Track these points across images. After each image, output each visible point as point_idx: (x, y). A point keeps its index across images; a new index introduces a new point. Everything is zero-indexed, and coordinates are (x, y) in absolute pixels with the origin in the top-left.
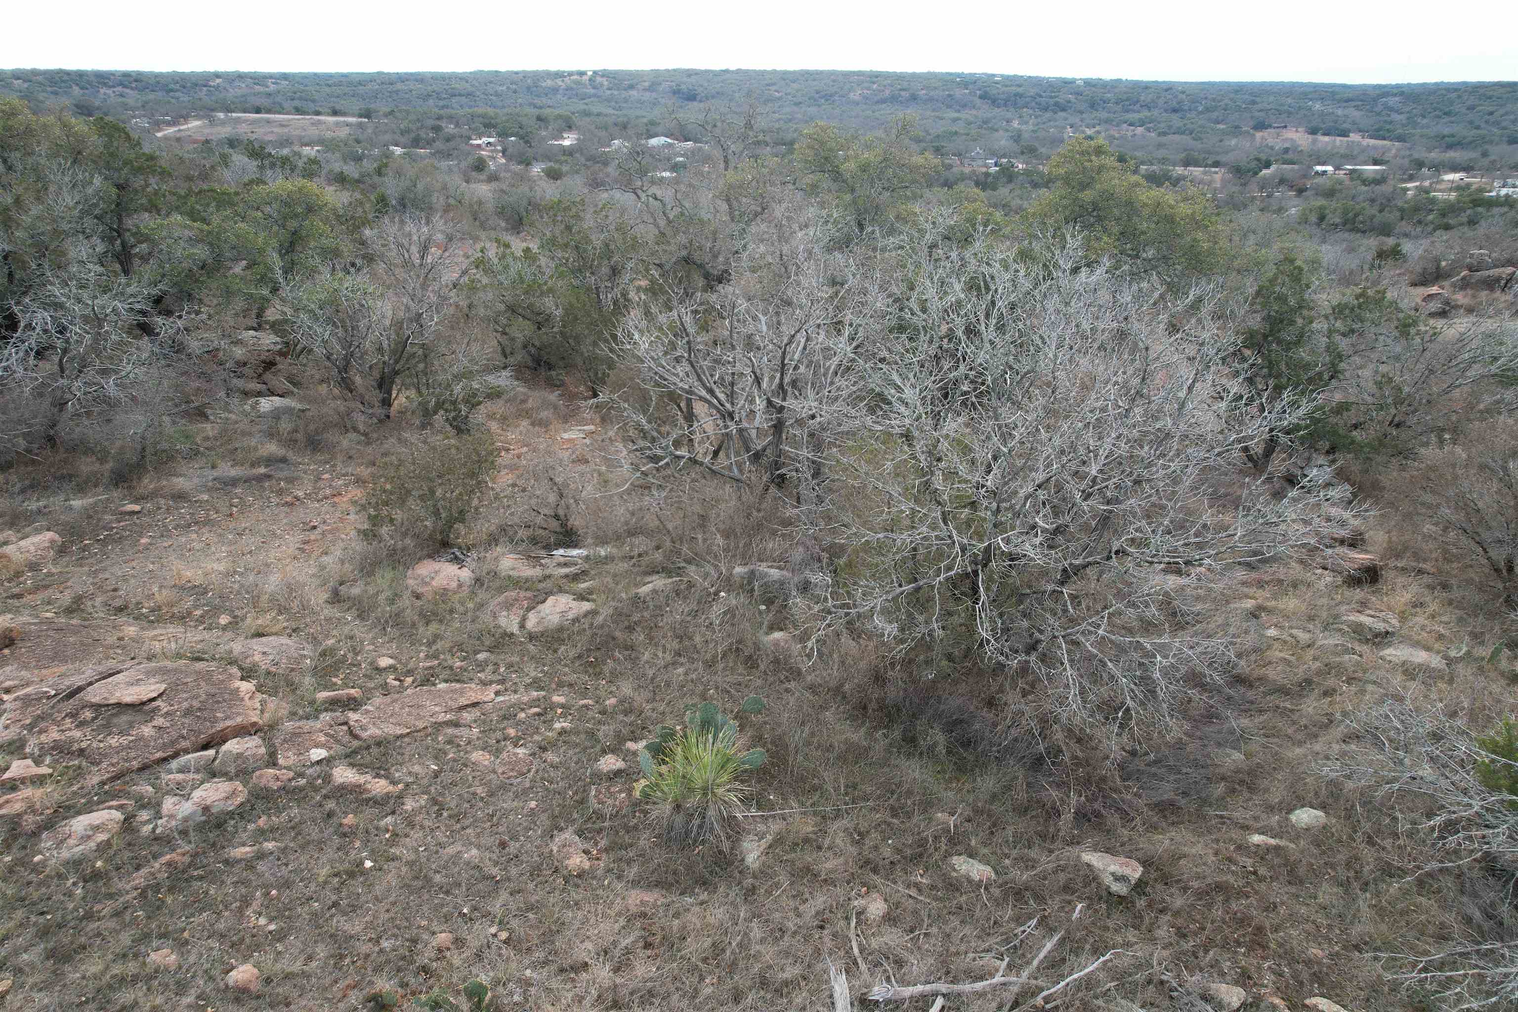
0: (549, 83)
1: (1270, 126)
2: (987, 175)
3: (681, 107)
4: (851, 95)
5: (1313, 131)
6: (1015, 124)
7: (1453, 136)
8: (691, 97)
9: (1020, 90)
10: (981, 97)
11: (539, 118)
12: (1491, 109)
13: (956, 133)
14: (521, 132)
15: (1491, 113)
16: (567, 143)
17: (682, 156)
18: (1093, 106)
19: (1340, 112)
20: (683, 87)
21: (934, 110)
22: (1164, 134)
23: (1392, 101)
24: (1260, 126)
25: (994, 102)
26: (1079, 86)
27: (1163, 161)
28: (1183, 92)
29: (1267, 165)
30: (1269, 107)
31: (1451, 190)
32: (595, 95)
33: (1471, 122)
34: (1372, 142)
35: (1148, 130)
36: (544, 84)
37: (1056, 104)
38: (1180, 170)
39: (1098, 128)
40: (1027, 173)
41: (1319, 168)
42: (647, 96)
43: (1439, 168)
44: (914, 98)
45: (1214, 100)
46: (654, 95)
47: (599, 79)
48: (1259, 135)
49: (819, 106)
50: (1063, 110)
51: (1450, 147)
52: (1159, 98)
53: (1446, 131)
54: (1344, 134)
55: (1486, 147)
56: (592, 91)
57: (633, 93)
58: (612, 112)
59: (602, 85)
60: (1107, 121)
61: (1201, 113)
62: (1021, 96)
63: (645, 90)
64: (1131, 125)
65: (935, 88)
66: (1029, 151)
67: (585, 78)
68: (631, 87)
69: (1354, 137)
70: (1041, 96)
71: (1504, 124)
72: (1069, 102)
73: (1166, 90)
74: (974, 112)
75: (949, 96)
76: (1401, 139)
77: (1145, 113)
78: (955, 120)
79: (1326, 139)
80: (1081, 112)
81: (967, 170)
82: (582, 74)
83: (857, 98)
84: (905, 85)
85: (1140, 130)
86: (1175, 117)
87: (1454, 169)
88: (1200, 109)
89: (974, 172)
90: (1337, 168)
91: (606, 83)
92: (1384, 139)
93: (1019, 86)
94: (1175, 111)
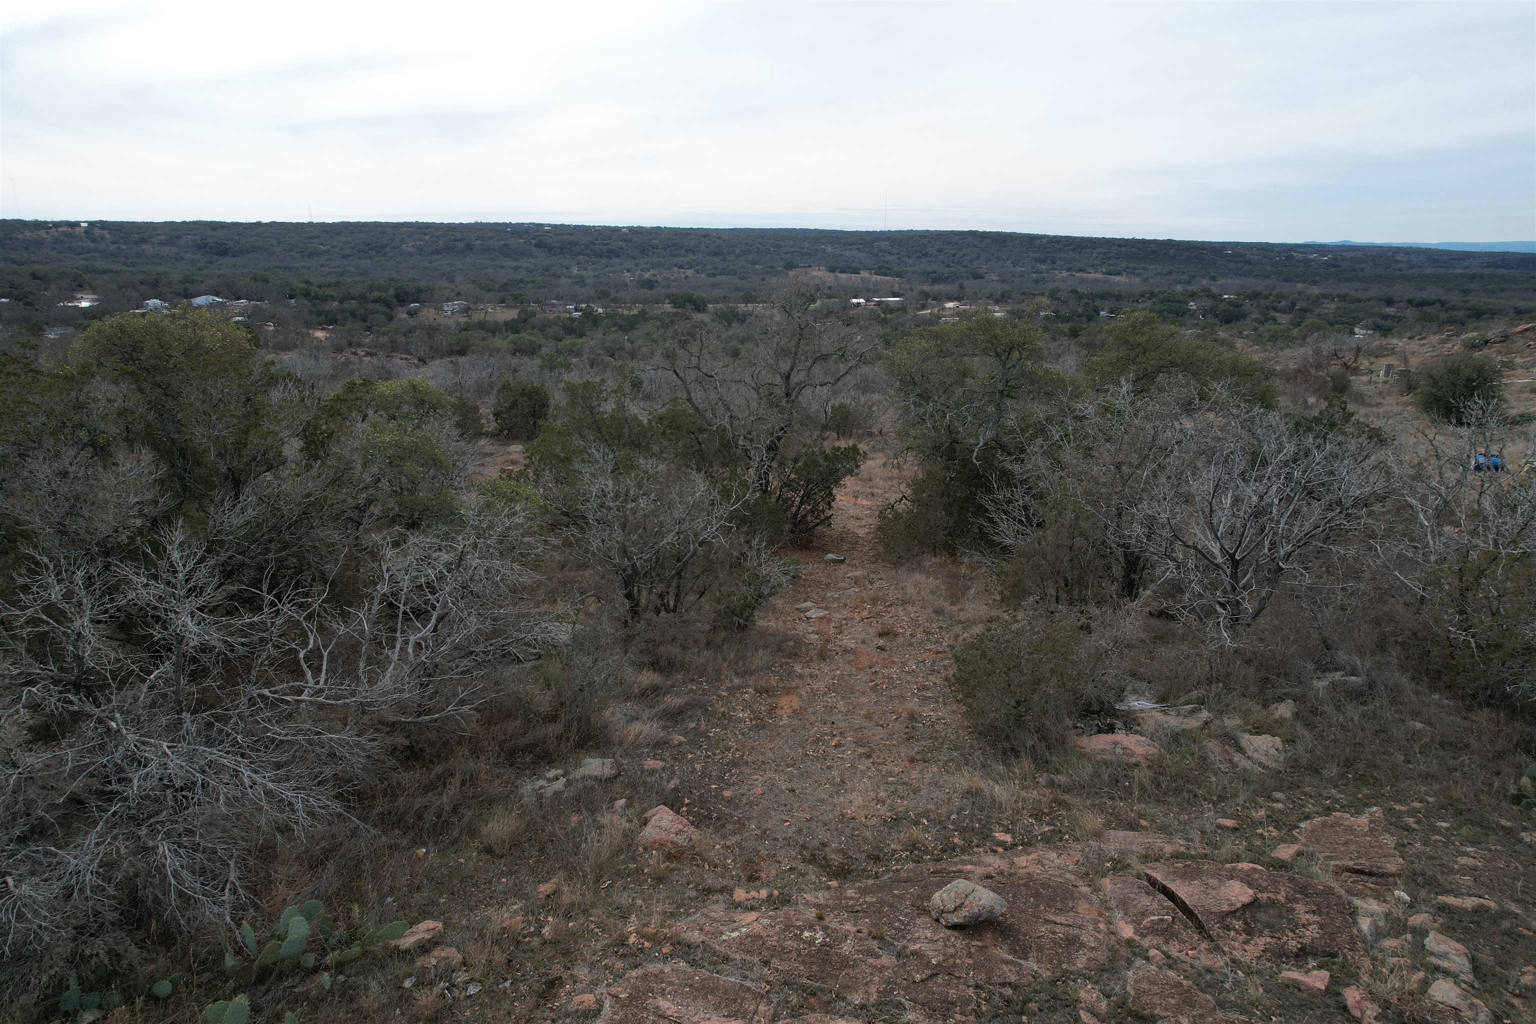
0: (28, 234)
1: (797, 266)
2: (572, 320)
3: (211, 263)
4: (404, 247)
5: (832, 270)
6: (575, 270)
7: (935, 272)
8: (222, 252)
9: (572, 238)
10: (537, 246)
11: (34, 276)
12: (954, 252)
13: (521, 281)
14: (15, 292)
15: (954, 255)
16: (85, 304)
17: (240, 315)
18: (643, 251)
19: (848, 254)
20: (209, 240)
21: (492, 259)
22: (714, 275)
23: (884, 244)
24: (790, 266)
25: (551, 250)
26: (625, 234)
27: (725, 299)
28: (719, 238)
29: (813, 300)
30: (793, 249)
31: (953, 316)
32: (96, 250)
33: (943, 262)
34: (879, 278)
35: (697, 271)
36: (21, 236)
37: (610, 251)
38: (742, 307)
39: (652, 272)
40: (608, 316)
41: (855, 301)
42: (166, 251)
43: (939, 298)
44: (469, 248)
45: (746, 244)
46: (174, 250)
47: (98, 232)
48: (791, 273)
49: (371, 258)
50: (617, 256)
51: (935, 281)
52: (700, 243)
53: (929, 268)
54: (856, 271)
55: (960, 281)
56: (92, 245)
57: (145, 247)
58: (124, 268)
59: (103, 238)
60: (660, 265)
61: (738, 256)
62: (576, 244)
63: (161, 243)
64: (680, 268)
65: (490, 238)
66: (603, 296)
67: (77, 230)
68: (144, 240)
69: (864, 274)
70: (594, 244)
71: (965, 263)
72: (621, 248)
73: (705, 236)
74: (532, 260)
75: (506, 245)
76: (898, 275)
77: (690, 257)
78: (516, 268)
79: (844, 276)
80: (634, 258)
81: (551, 317)
82: (76, 224)
83: (410, 249)
84: (459, 235)
85: (689, 272)
86: (717, 259)
87: (950, 299)
88: (737, 252)
89: (558, 318)
90: (867, 300)
91: (108, 236)
92: (886, 275)
93: (571, 234)
94: (716, 254)
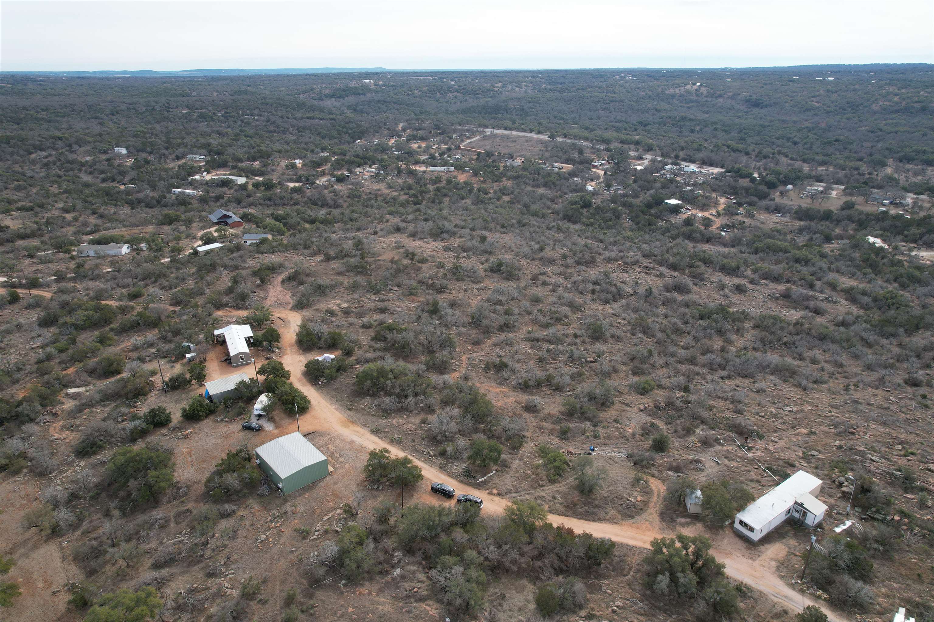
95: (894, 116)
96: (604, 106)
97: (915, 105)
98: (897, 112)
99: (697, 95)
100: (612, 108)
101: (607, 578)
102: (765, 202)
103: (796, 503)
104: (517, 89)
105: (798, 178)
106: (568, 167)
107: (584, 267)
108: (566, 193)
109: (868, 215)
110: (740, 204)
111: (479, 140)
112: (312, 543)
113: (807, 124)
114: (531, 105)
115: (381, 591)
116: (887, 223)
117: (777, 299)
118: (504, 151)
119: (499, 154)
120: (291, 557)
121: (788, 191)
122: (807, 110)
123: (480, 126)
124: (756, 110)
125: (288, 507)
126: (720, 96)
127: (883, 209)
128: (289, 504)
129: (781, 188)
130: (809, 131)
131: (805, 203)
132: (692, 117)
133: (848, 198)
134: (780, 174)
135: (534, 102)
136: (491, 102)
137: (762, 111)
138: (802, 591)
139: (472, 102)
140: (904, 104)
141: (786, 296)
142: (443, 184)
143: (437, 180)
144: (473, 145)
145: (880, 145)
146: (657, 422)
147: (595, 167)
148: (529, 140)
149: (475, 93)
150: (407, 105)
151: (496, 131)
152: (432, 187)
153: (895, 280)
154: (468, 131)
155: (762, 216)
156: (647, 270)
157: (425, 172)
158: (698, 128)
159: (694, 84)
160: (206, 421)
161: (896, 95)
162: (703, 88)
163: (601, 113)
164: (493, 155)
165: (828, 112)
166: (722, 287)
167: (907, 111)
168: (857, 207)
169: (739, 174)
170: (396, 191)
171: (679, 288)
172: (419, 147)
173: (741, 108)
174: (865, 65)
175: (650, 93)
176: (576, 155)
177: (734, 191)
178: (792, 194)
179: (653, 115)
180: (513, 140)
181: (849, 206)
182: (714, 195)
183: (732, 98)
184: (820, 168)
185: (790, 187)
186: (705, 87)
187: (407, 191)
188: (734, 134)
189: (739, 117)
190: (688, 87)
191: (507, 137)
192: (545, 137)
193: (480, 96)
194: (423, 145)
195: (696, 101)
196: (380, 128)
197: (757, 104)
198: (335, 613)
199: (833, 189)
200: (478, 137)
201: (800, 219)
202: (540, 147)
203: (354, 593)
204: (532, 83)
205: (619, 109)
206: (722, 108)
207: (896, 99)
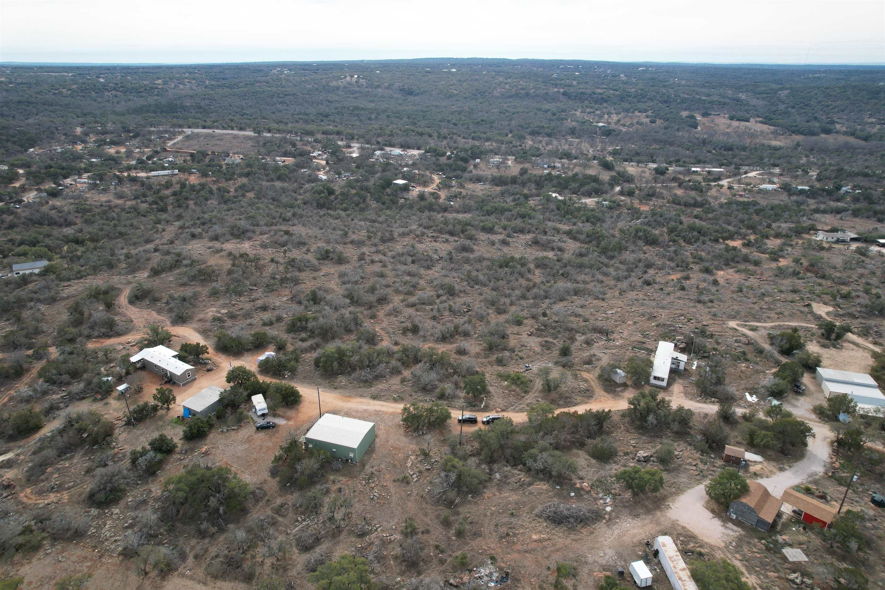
0: (334, 83)
1: (710, 114)
4: (495, 92)
5: (732, 118)
6: (579, 112)
16: (354, 155)
18: (622, 99)
20: (406, 87)
21: (537, 102)
24: (705, 114)
36: (332, 85)
37: (602, 99)
46: (391, 92)
49: (477, 99)
50: (606, 102)
52: (658, 93)
54: (747, 120)
56: (358, 89)
57: (379, 90)
62: (584, 94)
63: (385, 88)
64: (640, 112)
65: (539, 88)
67: (353, 80)
69: (752, 122)
74: (558, 104)
79: (737, 123)
80: (615, 104)
83: (498, 94)
84: (524, 85)
91: (365, 84)
95: (511, 100)
96: (280, 100)
97: (522, 91)
98: (511, 97)
99: (359, 87)
100: (288, 102)
101: (613, 433)
102: (466, 175)
103: (673, 358)
104: (181, 86)
105: (482, 153)
106: (290, 161)
107: (389, 244)
108: (303, 184)
109: (541, 177)
110: (450, 178)
111: (181, 141)
112: (417, 484)
113: (454, 108)
114: (207, 102)
115: (500, 491)
116: (555, 182)
117: (530, 245)
118: (217, 149)
119: (213, 153)
120: (412, 498)
121: (478, 164)
122: (450, 96)
123: (174, 126)
124: (410, 98)
125: (368, 469)
126: (378, 86)
127: (546, 172)
128: (367, 467)
129: (472, 162)
130: (459, 114)
131: (495, 172)
132: (362, 106)
133: (522, 166)
134: (468, 151)
135: (208, 99)
136: (163, 101)
137: (416, 98)
138: (705, 402)
139: (139, 102)
140: (514, 91)
141: (536, 242)
142: (177, 187)
143: (168, 185)
144: (179, 146)
145: (513, 123)
146: (548, 339)
147: (314, 157)
148: (236, 137)
149: (137, 91)
150: (60, 106)
151: (196, 131)
152: (167, 192)
153: (587, 221)
154: (166, 132)
155: (470, 186)
156: (435, 239)
157: (148, 178)
158: (373, 116)
159: (352, 76)
160: (211, 436)
161: (507, 84)
162: (361, 80)
163: (279, 106)
164: (208, 155)
165: (465, 98)
166: (493, 243)
167: (517, 95)
168: (529, 172)
169: (438, 154)
170: (130, 200)
171: (465, 249)
172: (118, 152)
173: (399, 96)
174: (468, 59)
175: (316, 86)
176: (289, 148)
177: (439, 168)
178: (482, 166)
179: (327, 106)
180: (221, 138)
181: (524, 172)
182: (428, 173)
183: (388, 88)
184: (487, 144)
185: (478, 160)
186: (362, 78)
187: (143, 199)
188: (405, 119)
189: (400, 105)
190: (348, 79)
191: (212, 136)
192: (250, 133)
193: (144, 94)
194: (123, 150)
195: (359, 92)
196: (52, 133)
197: (410, 93)
198: (485, 515)
199: (508, 160)
200: (180, 138)
201: (497, 185)
202: (250, 143)
203: (484, 499)
204: (194, 79)
205: (295, 102)
206: (382, 96)
207: (507, 87)
